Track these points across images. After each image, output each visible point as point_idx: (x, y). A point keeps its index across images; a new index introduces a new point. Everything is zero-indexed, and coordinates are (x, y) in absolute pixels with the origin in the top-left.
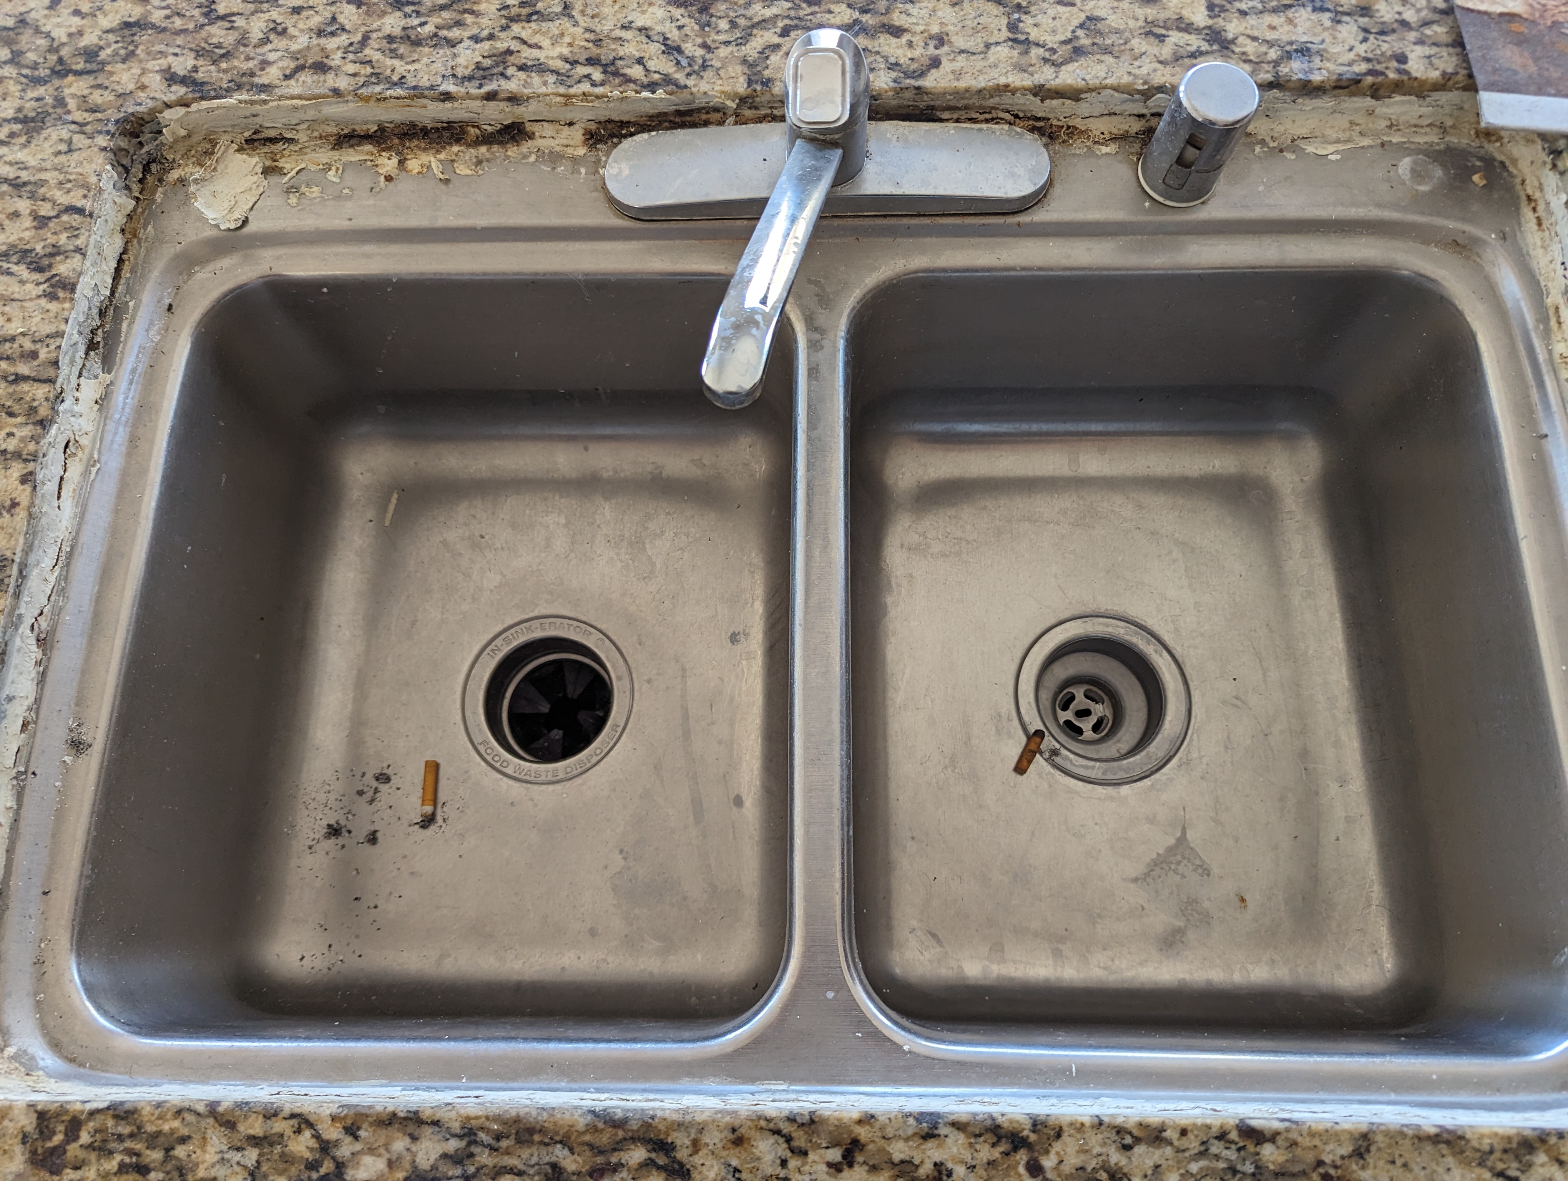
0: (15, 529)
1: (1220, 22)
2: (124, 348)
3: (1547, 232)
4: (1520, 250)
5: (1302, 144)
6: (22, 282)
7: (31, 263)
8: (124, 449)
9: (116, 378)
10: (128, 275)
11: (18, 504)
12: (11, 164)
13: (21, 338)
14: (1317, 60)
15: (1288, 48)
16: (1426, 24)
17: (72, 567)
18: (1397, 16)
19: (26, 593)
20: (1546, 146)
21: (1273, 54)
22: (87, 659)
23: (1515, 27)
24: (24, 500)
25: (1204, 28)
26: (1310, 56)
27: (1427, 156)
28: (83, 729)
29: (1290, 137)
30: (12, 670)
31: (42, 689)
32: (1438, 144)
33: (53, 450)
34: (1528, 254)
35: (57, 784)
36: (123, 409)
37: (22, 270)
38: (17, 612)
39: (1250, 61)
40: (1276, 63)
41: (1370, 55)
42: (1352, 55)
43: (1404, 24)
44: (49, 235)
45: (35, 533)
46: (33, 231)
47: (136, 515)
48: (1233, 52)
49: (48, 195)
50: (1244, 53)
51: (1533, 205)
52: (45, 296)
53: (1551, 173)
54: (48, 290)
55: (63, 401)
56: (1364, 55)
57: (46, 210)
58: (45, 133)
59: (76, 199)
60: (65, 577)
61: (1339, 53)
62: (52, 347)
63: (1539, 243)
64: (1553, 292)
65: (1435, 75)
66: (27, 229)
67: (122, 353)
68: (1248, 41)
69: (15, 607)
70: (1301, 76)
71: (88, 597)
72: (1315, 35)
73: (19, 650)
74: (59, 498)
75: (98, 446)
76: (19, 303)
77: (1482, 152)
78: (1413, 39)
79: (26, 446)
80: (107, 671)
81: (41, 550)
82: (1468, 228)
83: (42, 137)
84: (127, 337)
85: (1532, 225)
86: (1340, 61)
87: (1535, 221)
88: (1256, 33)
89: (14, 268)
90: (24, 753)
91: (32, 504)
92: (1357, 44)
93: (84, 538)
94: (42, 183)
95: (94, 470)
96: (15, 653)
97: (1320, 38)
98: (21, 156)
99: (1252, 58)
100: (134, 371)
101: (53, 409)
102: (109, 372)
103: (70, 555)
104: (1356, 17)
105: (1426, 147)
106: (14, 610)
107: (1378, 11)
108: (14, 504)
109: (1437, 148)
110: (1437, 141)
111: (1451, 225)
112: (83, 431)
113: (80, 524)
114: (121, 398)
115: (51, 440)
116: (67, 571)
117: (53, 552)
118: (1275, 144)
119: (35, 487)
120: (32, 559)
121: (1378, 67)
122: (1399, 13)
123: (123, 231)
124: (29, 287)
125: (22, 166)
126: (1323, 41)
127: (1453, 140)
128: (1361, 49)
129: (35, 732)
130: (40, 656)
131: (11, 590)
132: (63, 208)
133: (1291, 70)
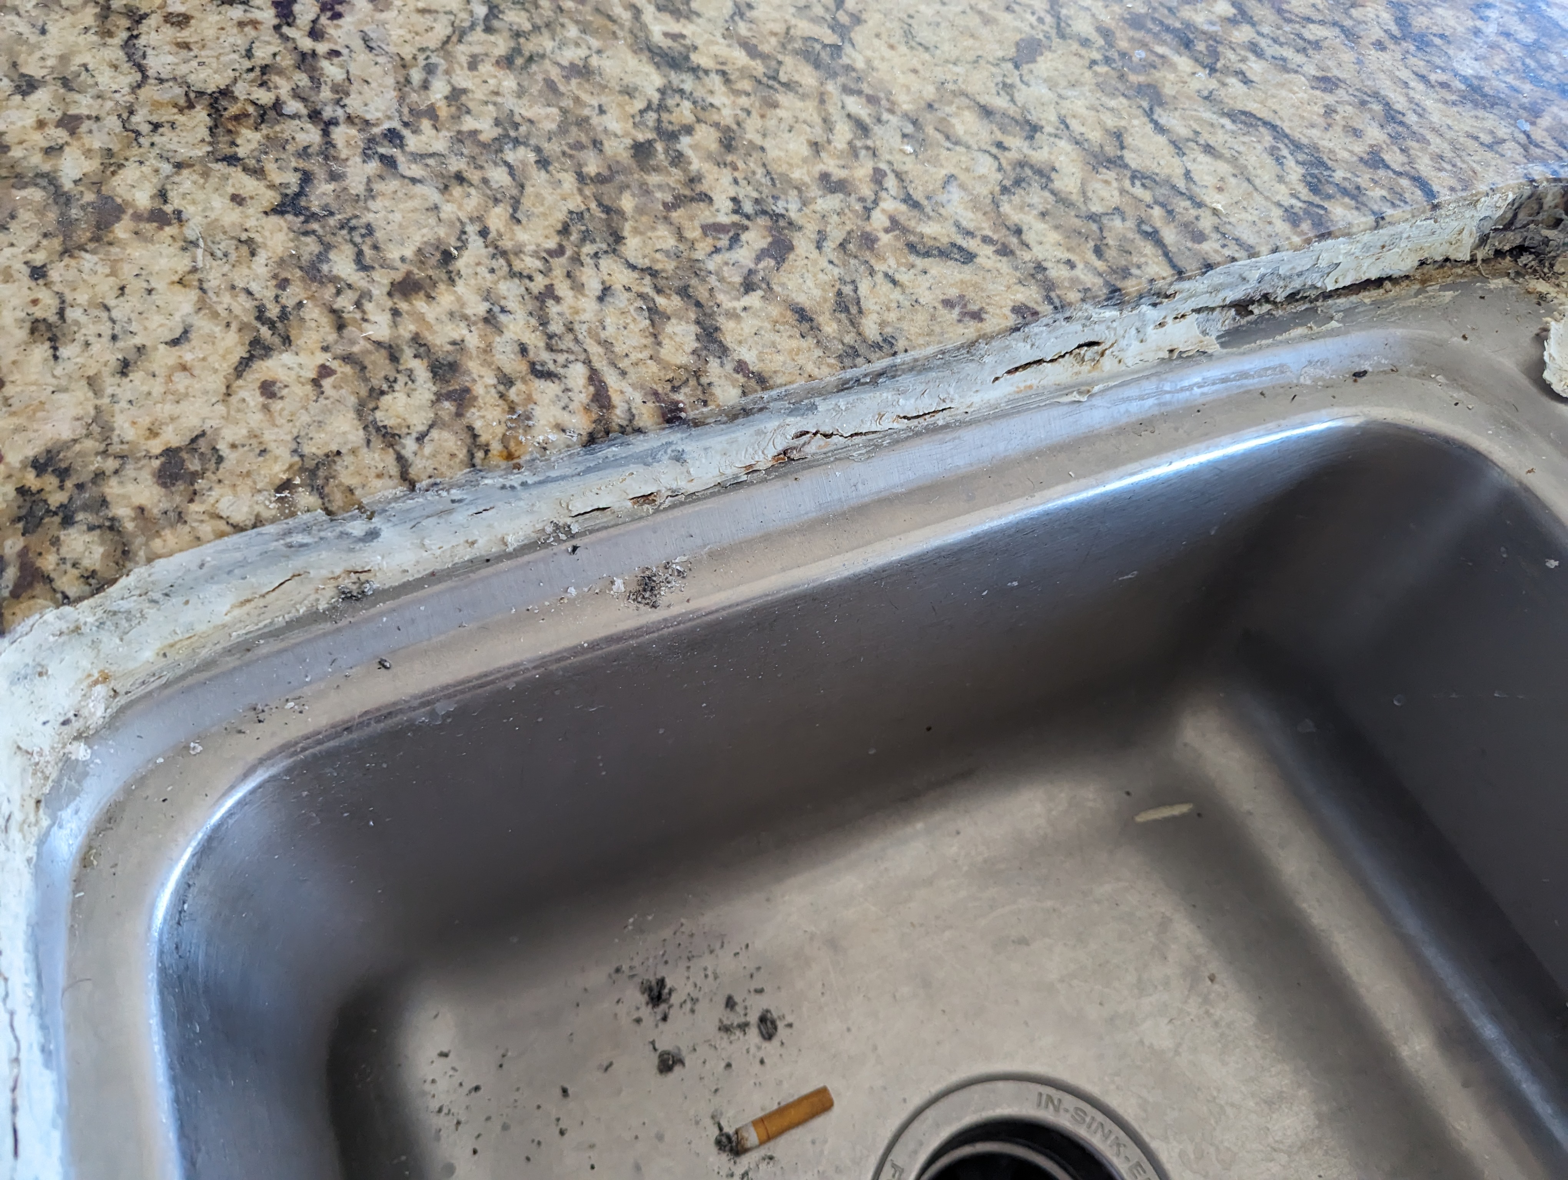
0: (942, 334)
2: (1268, 346)
6: (1280, 179)
7: (1313, 176)
8: (1124, 420)
9: (1220, 358)
10: (1367, 301)
11: (981, 320)
12: (1411, 100)
13: (1208, 213)
17: (917, 441)
19: (852, 398)
22: (787, 533)
24: (991, 324)
28: (676, 583)
30: (723, 438)
31: (713, 495)
33: (1079, 327)
35: (572, 591)
36: (1182, 390)
37: (1295, 172)
38: (818, 401)
44: (1367, 176)
45: (947, 364)
46: (1355, 159)
47: (1041, 485)
49: (1412, 152)
52: (1286, 210)
54: (1296, 210)
55: (1155, 305)
57: (1394, 158)
58: (1481, 113)
59: (1441, 182)
60: (896, 440)
62: (1227, 252)
66: (1351, 152)
67: (1261, 347)
69: (823, 393)
71: (882, 485)
73: (759, 433)
74: (1009, 372)
75: (1111, 384)
76: (1251, 188)
79: (1070, 288)
80: (783, 570)
81: (922, 387)
83: (1473, 113)
84: (1287, 342)
89: (1290, 162)
90: (601, 519)
91: (989, 338)
93: (969, 435)
94: (1422, 140)
95: (1075, 397)
96: (752, 430)
98: (1429, 104)
100: (1244, 375)
101: (1141, 297)
102: (1223, 345)
103: (934, 430)
106: (820, 394)
108: (977, 316)
112: (1121, 355)
113: (986, 419)
114: (1198, 379)
115: (1095, 317)
116: (907, 438)
117: (928, 404)
119: (1018, 329)
120: (906, 380)
123: (1422, 263)
124: (1283, 188)
125: (1419, 110)
129: (641, 518)
130: (762, 466)
131: (849, 374)
132: (1413, 172)
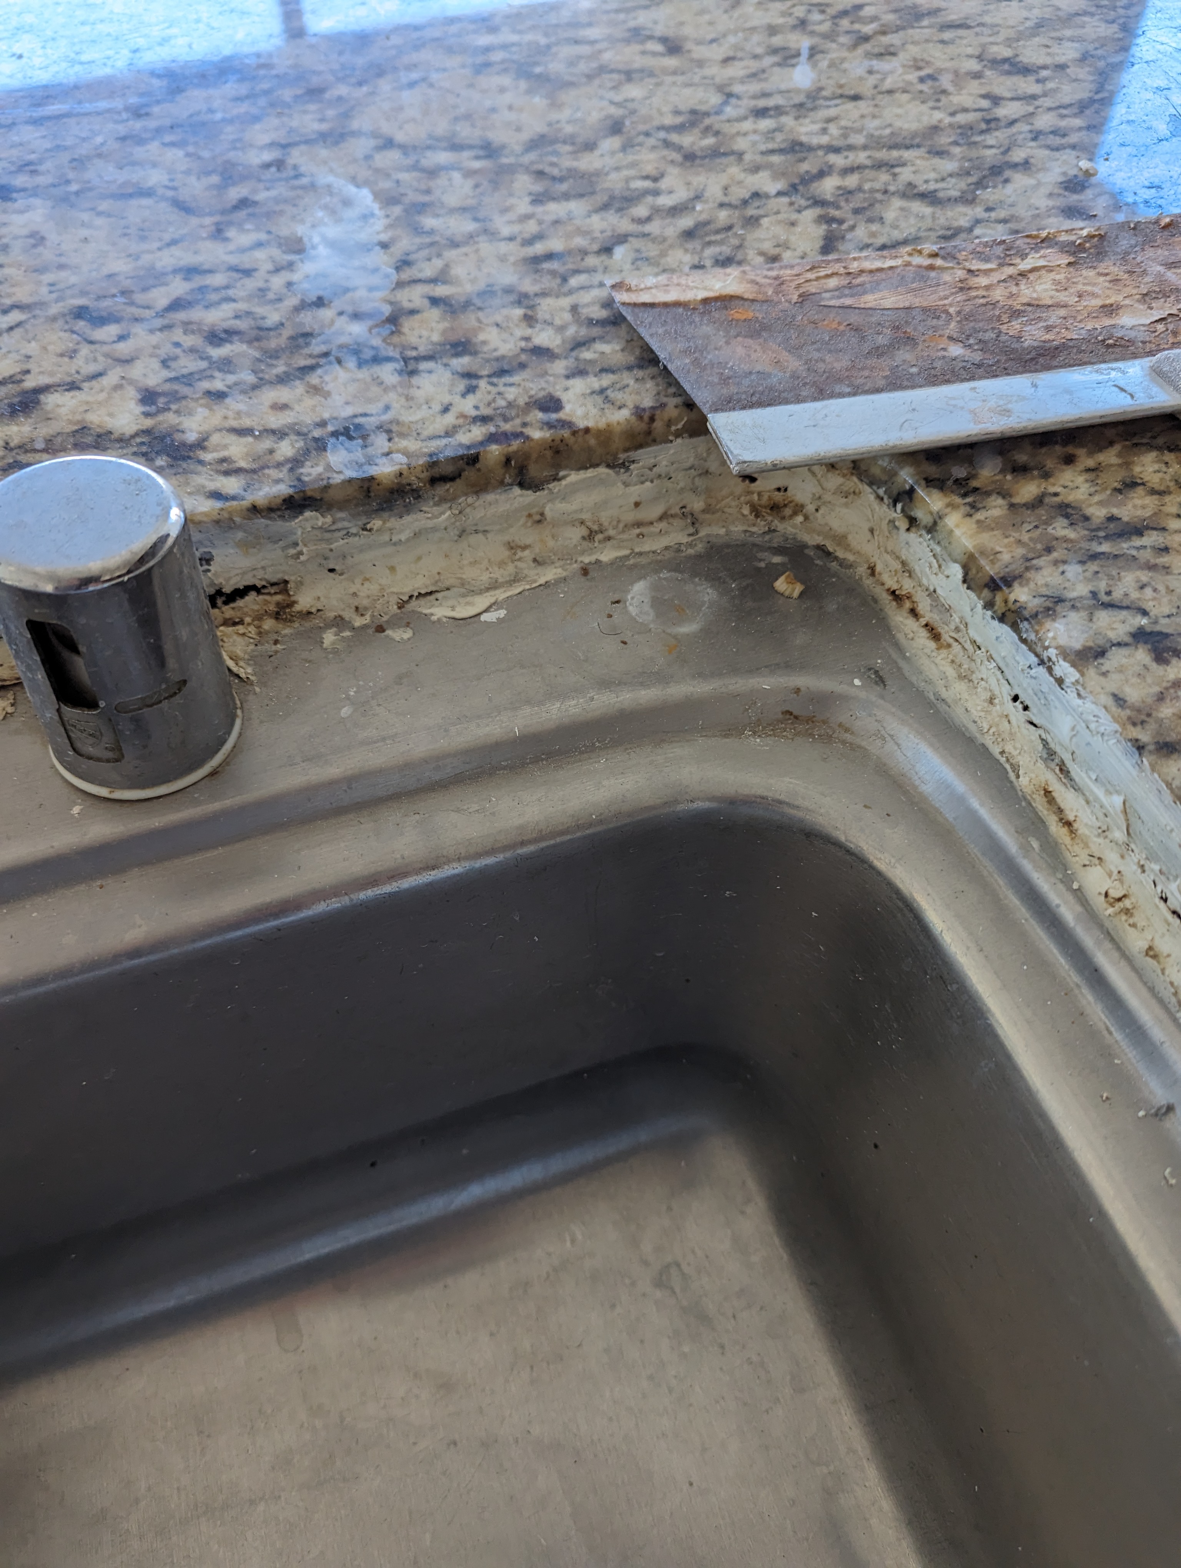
1: (170, 418)
3: (956, 647)
4: (920, 694)
5: (423, 607)
14: (380, 442)
15: (317, 433)
16: (579, 344)
18: (523, 344)
20: (881, 492)
21: (286, 449)
23: (738, 313)
25: (136, 435)
26: (364, 437)
27: (677, 569)
29: (394, 600)
32: (690, 545)
34: (939, 698)
39: (238, 471)
40: (296, 463)
41: (486, 411)
42: (450, 419)
43: (540, 352)
48: (201, 462)
50: (223, 460)
51: (908, 605)
53: (912, 536)
56: (474, 413)
61: (423, 421)
63: (951, 672)
64: (1024, 761)
65: (621, 417)
68: (233, 438)
70: (351, 473)
72: (370, 401)
77: (777, 541)
78: (563, 372)
82: (804, 681)
85: (923, 639)
86: (425, 433)
87: (924, 633)
88: (247, 422)
92: (457, 399)
97: (381, 405)
99: (243, 464)
104: (445, 360)
105: (668, 555)
107: (484, 343)
109: (691, 551)
110: (685, 540)
111: (766, 683)
118: (366, 620)
121: (507, 427)
122: (527, 339)
126: (387, 408)
127: (714, 530)
128: (467, 405)
133: (329, 468)
